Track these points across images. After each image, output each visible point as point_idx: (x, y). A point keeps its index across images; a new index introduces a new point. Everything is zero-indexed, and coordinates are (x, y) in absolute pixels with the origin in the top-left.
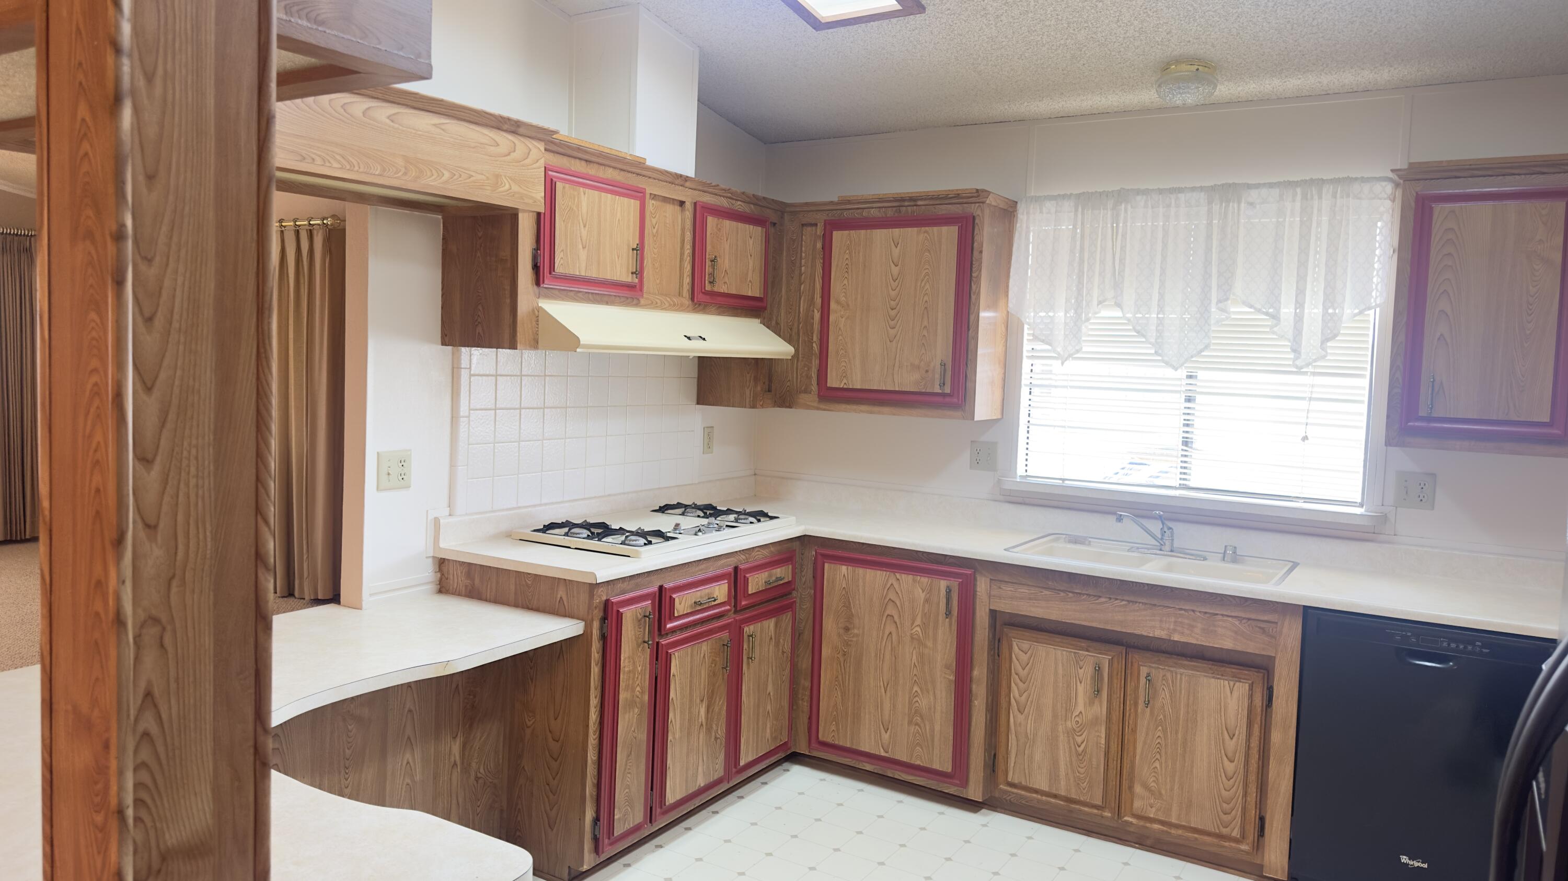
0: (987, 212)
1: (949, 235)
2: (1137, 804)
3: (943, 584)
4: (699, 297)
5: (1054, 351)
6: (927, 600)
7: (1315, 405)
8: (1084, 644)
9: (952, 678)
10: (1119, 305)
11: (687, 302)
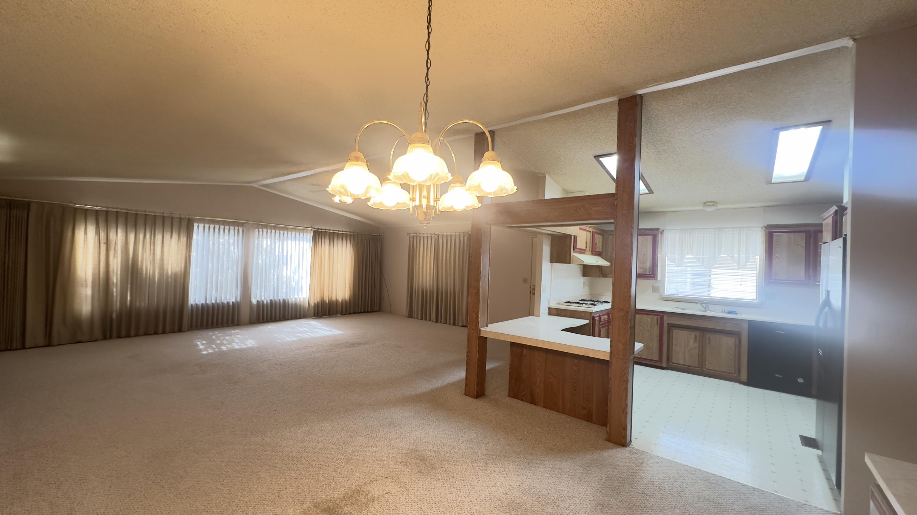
0: (659, 233)
1: (650, 238)
2: (707, 366)
3: (656, 317)
4: (594, 252)
5: (675, 265)
6: (651, 321)
7: (743, 277)
8: (692, 330)
9: (658, 339)
10: (692, 254)
11: (591, 253)
